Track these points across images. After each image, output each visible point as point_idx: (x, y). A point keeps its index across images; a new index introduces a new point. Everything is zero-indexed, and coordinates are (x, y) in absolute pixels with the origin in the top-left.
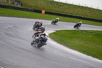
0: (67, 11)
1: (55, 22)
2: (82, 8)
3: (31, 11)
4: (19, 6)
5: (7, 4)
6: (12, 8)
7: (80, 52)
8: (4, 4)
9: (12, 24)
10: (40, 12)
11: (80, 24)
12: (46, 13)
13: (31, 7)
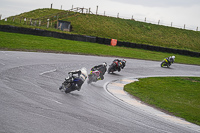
0: (160, 40)
2: (190, 33)
3: (91, 40)
4: (67, 31)
5: (43, 28)
8: (38, 28)
9: (53, 66)
10: (108, 42)
12: (119, 44)
13: (91, 32)
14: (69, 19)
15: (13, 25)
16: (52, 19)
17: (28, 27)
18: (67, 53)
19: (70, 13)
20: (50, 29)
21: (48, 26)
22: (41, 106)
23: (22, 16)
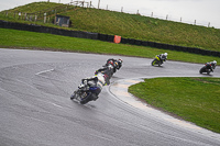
0: (169, 37)
1: (159, 62)
2: (201, 29)
3: (92, 37)
4: (65, 27)
5: (39, 24)
6: (49, 32)
7: (197, 125)
8: (34, 23)
9: (50, 66)
10: (110, 39)
11: (213, 65)
12: (123, 41)
13: (92, 28)
14: (68, 13)
15: (6, 20)
16: (49, 14)
17: (23, 22)
18: (65, 51)
19: (69, 7)
20: (47, 25)
21: (45, 22)
22: (37, 109)
23: (16, 10)
